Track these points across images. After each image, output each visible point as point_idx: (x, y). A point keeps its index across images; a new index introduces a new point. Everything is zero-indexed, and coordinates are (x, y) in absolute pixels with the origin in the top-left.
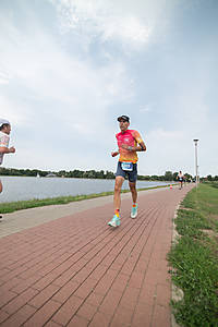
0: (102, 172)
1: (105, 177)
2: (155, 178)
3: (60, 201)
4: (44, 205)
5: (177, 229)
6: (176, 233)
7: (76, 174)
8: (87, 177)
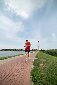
0: (15, 49)
1: (16, 51)
5: (33, 64)
7: (7, 50)
8: (11, 51)
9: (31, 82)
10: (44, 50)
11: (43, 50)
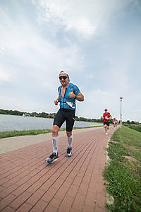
2: (95, 121)
3: (32, 133)
4: (21, 135)
5: (109, 155)
6: (108, 158)
7: (43, 115)
9: (108, 195)
10: (137, 123)
11: (133, 123)
